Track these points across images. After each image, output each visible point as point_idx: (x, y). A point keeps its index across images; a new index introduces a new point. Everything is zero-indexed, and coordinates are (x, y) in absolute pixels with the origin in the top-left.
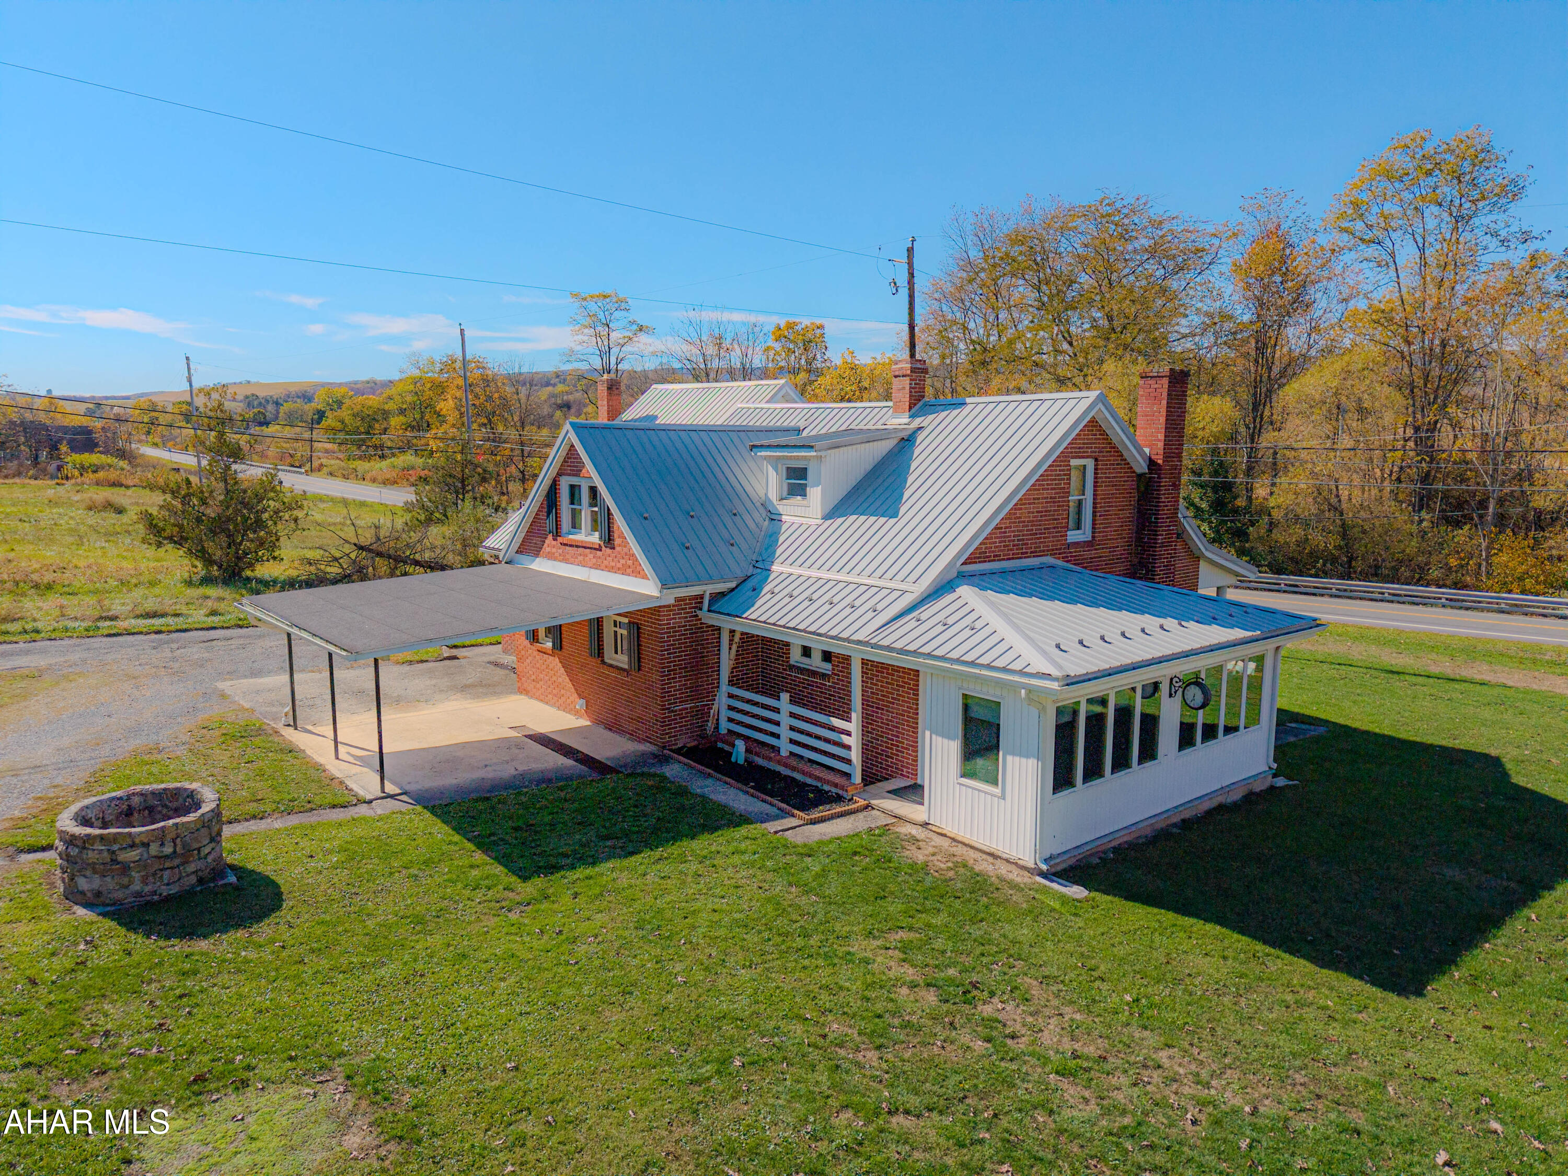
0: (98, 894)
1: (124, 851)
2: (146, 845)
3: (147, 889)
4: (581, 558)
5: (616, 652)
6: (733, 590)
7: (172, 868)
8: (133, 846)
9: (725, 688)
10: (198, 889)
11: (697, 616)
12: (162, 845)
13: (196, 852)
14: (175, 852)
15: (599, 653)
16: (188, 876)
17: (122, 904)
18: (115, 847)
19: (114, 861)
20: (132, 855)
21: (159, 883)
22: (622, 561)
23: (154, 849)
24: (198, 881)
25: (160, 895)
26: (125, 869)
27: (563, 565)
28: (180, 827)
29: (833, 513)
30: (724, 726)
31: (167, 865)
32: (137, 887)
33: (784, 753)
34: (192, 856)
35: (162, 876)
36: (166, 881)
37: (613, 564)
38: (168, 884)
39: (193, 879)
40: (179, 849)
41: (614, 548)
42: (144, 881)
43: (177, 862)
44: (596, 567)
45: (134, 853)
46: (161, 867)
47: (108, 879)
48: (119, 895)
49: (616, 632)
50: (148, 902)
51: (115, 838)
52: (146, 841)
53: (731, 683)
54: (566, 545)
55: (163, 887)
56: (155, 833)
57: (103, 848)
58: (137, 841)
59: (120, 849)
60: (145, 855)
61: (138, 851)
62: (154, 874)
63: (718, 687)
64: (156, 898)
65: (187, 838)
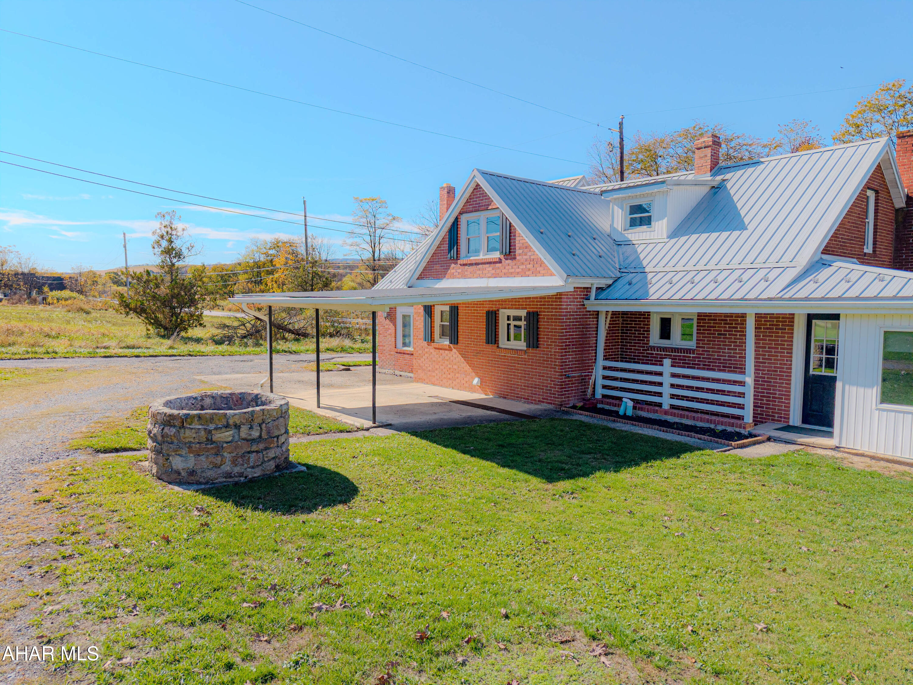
0: (192, 473)
1: (219, 431)
2: (237, 427)
3: (237, 469)
4: (478, 272)
5: (508, 339)
6: (610, 286)
7: (257, 452)
8: (227, 426)
9: (601, 362)
10: (277, 474)
11: (584, 305)
12: (251, 428)
13: (275, 439)
14: (260, 437)
15: (495, 341)
16: (269, 461)
17: (213, 483)
18: (212, 427)
19: (210, 441)
20: (227, 435)
21: (246, 465)
22: (521, 267)
23: (244, 432)
24: (276, 467)
25: (246, 477)
26: (218, 449)
27: (462, 280)
28: (266, 413)
29: (675, 234)
30: (600, 392)
31: (254, 448)
32: (227, 468)
33: (666, 407)
34: (273, 442)
35: (249, 458)
36: (252, 464)
37: (513, 270)
38: (253, 467)
39: (272, 465)
40: (264, 436)
41: (515, 258)
42: (234, 462)
43: (261, 446)
44: (495, 276)
45: (227, 433)
46: (249, 450)
47: (203, 458)
48: (210, 474)
49: (509, 325)
50: (236, 484)
51: (212, 419)
52: (238, 422)
53: (606, 358)
54: (464, 265)
55: (249, 470)
56: (247, 416)
57: (200, 427)
58: (231, 422)
59: (216, 429)
60: (237, 437)
61: (231, 432)
62: (243, 456)
63: (595, 362)
64: (242, 479)
65: (270, 424)
